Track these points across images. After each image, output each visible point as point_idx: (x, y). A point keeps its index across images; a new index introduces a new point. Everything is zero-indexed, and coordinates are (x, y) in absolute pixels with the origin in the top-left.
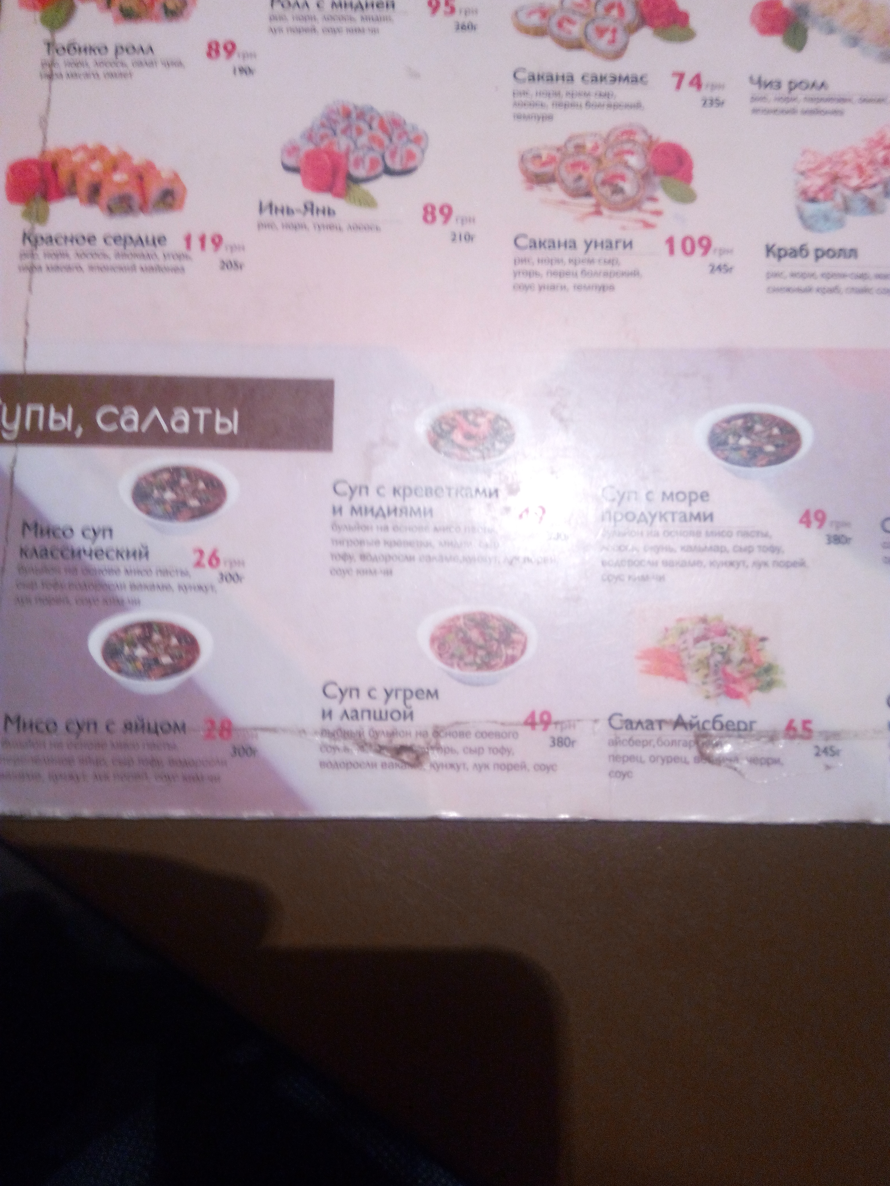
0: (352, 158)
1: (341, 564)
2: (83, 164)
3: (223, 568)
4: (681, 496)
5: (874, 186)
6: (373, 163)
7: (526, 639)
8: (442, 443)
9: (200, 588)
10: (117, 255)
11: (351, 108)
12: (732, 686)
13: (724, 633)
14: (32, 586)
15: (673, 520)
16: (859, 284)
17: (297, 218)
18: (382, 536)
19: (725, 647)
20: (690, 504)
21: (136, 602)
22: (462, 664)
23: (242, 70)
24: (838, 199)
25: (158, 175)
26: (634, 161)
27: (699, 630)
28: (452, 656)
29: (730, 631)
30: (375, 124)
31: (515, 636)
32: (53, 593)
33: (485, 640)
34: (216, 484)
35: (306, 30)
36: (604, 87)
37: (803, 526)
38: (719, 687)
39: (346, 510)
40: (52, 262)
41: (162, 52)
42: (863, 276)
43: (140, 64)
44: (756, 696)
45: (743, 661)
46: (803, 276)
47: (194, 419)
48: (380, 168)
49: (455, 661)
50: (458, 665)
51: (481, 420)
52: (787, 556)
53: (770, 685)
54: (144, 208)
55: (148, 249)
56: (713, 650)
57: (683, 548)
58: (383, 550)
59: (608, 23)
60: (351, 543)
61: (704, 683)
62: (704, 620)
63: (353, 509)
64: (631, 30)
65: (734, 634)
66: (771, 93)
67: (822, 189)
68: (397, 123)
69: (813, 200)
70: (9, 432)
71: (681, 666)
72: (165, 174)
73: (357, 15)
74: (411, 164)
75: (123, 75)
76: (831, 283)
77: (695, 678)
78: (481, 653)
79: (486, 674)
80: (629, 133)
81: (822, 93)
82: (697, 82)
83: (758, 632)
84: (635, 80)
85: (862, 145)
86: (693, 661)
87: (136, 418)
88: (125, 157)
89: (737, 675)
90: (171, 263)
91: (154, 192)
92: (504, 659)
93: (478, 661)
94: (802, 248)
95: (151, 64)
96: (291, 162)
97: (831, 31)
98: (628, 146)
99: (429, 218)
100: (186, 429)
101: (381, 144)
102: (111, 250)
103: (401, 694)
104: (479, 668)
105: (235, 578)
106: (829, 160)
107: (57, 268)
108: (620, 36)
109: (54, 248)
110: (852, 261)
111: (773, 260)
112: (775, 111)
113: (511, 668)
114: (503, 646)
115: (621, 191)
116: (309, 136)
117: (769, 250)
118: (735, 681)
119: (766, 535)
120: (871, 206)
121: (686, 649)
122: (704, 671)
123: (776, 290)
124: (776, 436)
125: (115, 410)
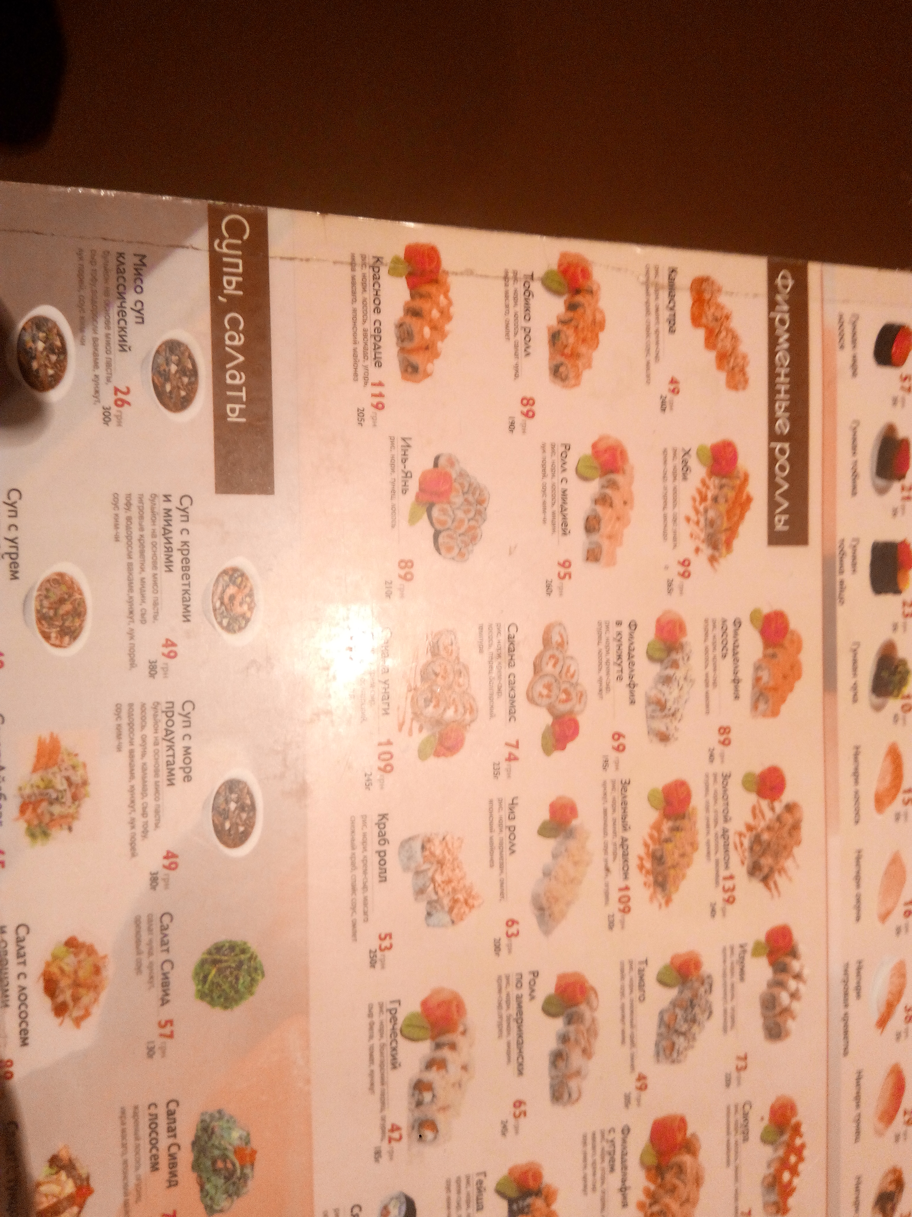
0: (447, 506)
1: (122, 502)
2: (438, 304)
3: (114, 410)
4: (187, 761)
5: (436, 893)
6: (443, 523)
7: (65, 647)
8: (226, 578)
9: (97, 392)
10: (365, 331)
11: (485, 505)
12: (31, 807)
13: (75, 798)
14: (93, 262)
15: (168, 756)
16: (359, 885)
17: (399, 466)
18: (147, 533)
19: (63, 800)
20: (181, 768)
21: (83, 342)
22: (41, 597)
23: (512, 424)
24: (425, 867)
25: (430, 360)
26: (450, 714)
27: (76, 778)
28: (47, 590)
29: (77, 803)
30: (472, 523)
31: (67, 639)
32: (87, 278)
33: (63, 615)
34: (185, 404)
35: (544, 470)
36: (505, 689)
37: (165, 854)
38: (29, 797)
39: (168, 505)
40: (359, 280)
41: (526, 364)
42: (365, 887)
43: (516, 346)
44: (22, 826)
45: (52, 814)
46: (364, 842)
47: (238, 388)
48: (439, 527)
49: (45, 593)
50: (40, 595)
51: (245, 607)
52: (140, 844)
53: (32, 835)
54: (402, 350)
55: (371, 354)
56: (61, 791)
57: (144, 764)
58: (136, 534)
59: (555, 691)
60: (141, 510)
61: (32, 786)
62: (85, 783)
63: (170, 510)
64: (551, 709)
65: (74, 807)
66: (505, 812)
67: (432, 854)
68: (474, 539)
69: (423, 848)
70: (220, 246)
71: (47, 767)
72: (430, 367)
73: (557, 508)
74: (443, 551)
75: (507, 334)
76: (359, 864)
77: (36, 778)
78: (51, 613)
79: (33, 617)
80: (472, 710)
81: (506, 852)
82: (511, 758)
83: (76, 825)
84: (512, 713)
85: (467, 882)
86: (50, 776)
87: (236, 343)
88: (443, 335)
89: (39, 811)
90: (361, 371)
91: (416, 359)
92: (47, 630)
93: (44, 611)
94: (386, 841)
95: (516, 355)
96: (442, 462)
97: (555, 856)
98: (461, 710)
99: (403, 564)
100: (229, 381)
101: (458, 527)
102: (370, 327)
103: (13, 550)
104: (38, 612)
105: (106, 418)
106: (455, 859)
107: (353, 284)
108: (546, 701)
109: (370, 281)
110: (377, 879)
111: (376, 819)
112: (491, 816)
113: (40, 636)
114: (58, 629)
115: (427, 706)
116: (462, 474)
117: (384, 816)
118: (34, 810)
119: (157, 826)
120: (420, 892)
121: (61, 771)
122: (42, 785)
123: (353, 822)
124: (237, 829)
125: (241, 327)
